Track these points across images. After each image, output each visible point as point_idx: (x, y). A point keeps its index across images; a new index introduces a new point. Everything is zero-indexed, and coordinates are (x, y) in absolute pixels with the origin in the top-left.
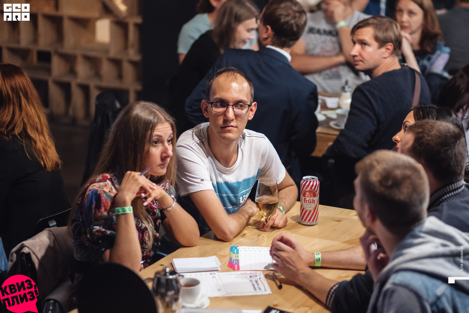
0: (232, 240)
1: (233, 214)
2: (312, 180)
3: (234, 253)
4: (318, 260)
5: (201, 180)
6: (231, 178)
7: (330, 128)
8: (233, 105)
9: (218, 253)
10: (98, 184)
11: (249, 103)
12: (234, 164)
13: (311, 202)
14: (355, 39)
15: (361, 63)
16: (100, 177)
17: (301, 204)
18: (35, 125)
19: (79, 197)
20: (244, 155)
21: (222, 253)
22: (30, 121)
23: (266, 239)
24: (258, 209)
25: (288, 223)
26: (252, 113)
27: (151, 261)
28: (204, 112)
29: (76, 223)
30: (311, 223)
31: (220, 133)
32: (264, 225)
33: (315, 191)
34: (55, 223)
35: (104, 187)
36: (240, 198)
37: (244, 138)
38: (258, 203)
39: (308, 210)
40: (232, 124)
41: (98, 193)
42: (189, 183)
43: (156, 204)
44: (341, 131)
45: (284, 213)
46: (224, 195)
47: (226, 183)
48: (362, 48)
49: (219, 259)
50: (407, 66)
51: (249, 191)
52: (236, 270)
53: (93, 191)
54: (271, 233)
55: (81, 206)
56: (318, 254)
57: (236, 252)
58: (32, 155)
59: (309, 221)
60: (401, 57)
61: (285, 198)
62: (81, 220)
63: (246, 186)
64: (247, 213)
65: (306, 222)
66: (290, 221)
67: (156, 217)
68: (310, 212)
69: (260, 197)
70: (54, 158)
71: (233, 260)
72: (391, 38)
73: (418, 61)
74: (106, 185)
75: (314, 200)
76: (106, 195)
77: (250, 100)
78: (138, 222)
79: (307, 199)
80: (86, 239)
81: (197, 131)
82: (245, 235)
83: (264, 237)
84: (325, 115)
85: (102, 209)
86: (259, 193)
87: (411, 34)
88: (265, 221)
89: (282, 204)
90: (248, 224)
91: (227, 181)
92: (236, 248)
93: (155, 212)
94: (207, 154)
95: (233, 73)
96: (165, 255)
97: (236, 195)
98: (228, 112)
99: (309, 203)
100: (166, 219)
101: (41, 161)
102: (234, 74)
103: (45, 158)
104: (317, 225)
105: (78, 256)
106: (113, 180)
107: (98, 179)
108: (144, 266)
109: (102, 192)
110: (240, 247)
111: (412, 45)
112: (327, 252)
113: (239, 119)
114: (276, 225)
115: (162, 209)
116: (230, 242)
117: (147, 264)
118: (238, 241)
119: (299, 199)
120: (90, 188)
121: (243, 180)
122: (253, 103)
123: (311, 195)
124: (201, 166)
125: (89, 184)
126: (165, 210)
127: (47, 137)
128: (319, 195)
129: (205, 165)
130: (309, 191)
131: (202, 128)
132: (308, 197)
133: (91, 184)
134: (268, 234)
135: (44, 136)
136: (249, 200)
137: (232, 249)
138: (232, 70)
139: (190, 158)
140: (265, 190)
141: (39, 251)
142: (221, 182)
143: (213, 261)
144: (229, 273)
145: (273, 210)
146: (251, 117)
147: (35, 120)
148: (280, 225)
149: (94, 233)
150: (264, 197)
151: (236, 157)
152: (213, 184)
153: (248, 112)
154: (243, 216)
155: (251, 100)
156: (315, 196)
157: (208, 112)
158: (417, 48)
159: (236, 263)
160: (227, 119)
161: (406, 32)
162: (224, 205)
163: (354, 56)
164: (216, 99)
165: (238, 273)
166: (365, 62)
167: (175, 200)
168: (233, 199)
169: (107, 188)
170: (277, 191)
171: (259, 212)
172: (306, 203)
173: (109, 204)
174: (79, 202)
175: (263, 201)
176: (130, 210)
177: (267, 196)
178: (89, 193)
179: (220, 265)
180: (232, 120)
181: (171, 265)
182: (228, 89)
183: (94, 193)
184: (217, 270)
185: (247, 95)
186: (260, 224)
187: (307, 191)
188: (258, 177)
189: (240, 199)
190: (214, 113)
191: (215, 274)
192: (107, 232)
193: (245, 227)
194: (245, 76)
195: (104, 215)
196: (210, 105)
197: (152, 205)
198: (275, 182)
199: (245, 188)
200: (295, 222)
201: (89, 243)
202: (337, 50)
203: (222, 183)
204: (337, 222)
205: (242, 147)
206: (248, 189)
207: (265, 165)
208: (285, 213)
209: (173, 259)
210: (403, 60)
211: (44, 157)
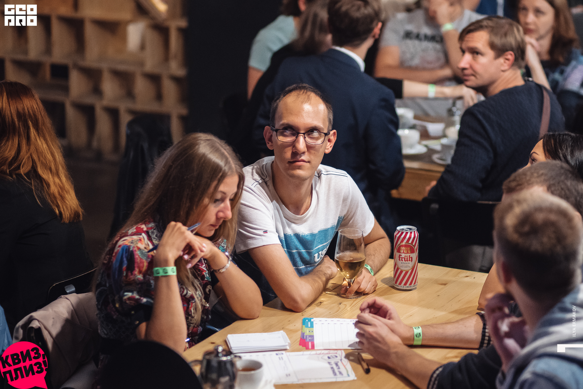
0: (304, 310)
1: (305, 276)
2: (409, 231)
3: (307, 326)
4: (418, 335)
5: (264, 232)
6: (303, 229)
7: (433, 162)
8: (304, 134)
9: (287, 327)
10: (131, 238)
11: (326, 131)
12: (307, 211)
13: (408, 260)
14: (464, 46)
15: (472, 78)
16: (133, 230)
17: (395, 262)
18: (47, 164)
19: (106, 255)
20: (320, 199)
21: (291, 327)
22: (41, 158)
23: (349, 309)
24: (339, 269)
25: (377, 288)
26: (330, 144)
27: (198, 338)
28: (268, 142)
29: (102, 288)
30: (408, 287)
31: (287, 169)
32: (346, 290)
33: (413, 245)
34: (74, 289)
35: (138, 242)
36: (315, 255)
37: (319, 177)
38: (338, 261)
39: (404, 271)
40: (303, 158)
41: (131, 249)
42: (248, 236)
43: (205, 264)
44: (447, 167)
45: (372, 274)
46: (294, 251)
47: (297, 236)
48: (474, 59)
49: (287, 335)
50: (532, 81)
51: (326, 245)
52: (310, 349)
53: (124, 247)
54: (356, 300)
55: (108, 266)
56: (418, 328)
57: (309, 326)
58: (43, 200)
59: (405, 284)
60: (524, 70)
61: (374, 255)
62: (108, 285)
63: (322, 239)
64: (325, 274)
65: (401, 285)
66: (381, 285)
67: (205, 282)
68: (407, 272)
69: (341, 254)
70: (74, 205)
71: (306, 336)
72: (511, 44)
73: (547, 75)
74: (140, 240)
75: (412, 258)
76: (140, 253)
77: (327, 127)
78: (181, 289)
79: (403, 255)
80: (113, 309)
81: (259, 167)
82: (321, 303)
83: (346, 305)
84: (426, 146)
85: (136, 271)
86: (340, 249)
87: (538, 39)
88: (348, 285)
89: (370, 263)
90: (325, 289)
91: (297, 233)
92: (310, 320)
93: (204, 275)
94: (272, 198)
95: (305, 91)
96: (217, 329)
97: (310, 251)
98: (298, 142)
99: (405, 261)
100: (219, 283)
101: (55, 210)
102: (306, 93)
103: (61, 206)
104: (416, 290)
105: (104, 332)
106: (150, 234)
107: (130, 232)
108: (189, 346)
109: (136, 249)
110: (315, 319)
111: (539, 54)
112: (429, 325)
113: (312, 151)
114: (362, 290)
115: (213, 271)
116: (302, 313)
117: (193, 343)
118: (312, 312)
119: (392, 256)
120: (120, 243)
121: (319, 232)
122: (331, 130)
123: (408, 252)
124: (264, 213)
125: (119, 238)
126: (216, 272)
127: (64, 179)
128: (418, 250)
129: (269, 211)
130: (405, 246)
131: (264, 163)
132: (403, 253)
133: (121, 238)
134: (352, 302)
135: (60, 178)
136: (326, 258)
137: (304, 322)
138: (304, 88)
139: (249, 203)
140: (347, 245)
141: (53, 325)
142: (290, 233)
143: (279, 337)
144: (301, 353)
145: (358, 271)
146: (328, 149)
147: (48, 158)
148: (367, 291)
149: (124, 301)
150: (346, 253)
151: (310, 202)
152: (279, 237)
153: (325, 143)
154: (320, 278)
155: (329, 127)
156: (412, 251)
157: (272, 143)
158: (546, 57)
159: (309, 340)
160: (297, 151)
161: (531, 37)
162: (295, 264)
163: (464, 69)
164: (283, 124)
165: (313, 352)
166: (478, 76)
167: (231, 259)
168: (306, 256)
169: (142, 244)
170: (363, 245)
171: (340, 273)
172: (401, 261)
173: (146, 264)
174: (106, 262)
175: (345, 259)
176: (173, 271)
177: (350, 252)
178: (118, 250)
179: (289, 343)
180: (304, 153)
181: (225, 344)
182: (299, 113)
183: (125, 250)
184: (285, 350)
185: (324, 120)
186: (341, 289)
187: (402, 246)
188: (338, 228)
189: (314, 257)
190: (279, 143)
191: (282, 354)
192: (142, 300)
193: (322, 293)
194: (321, 96)
195: (138, 279)
196: (275, 133)
197: (200, 267)
198: (361, 234)
199: (321, 242)
200: (387, 286)
201: (117, 314)
202: (443, 60)
203: (291, 235)
204: (443, 286)
205: (317, 189)
206: (325, 243)
207: (348, 211)
208: (374, 275)
209: (227, 335)
210: (528, 73)
211: (60, 204)
